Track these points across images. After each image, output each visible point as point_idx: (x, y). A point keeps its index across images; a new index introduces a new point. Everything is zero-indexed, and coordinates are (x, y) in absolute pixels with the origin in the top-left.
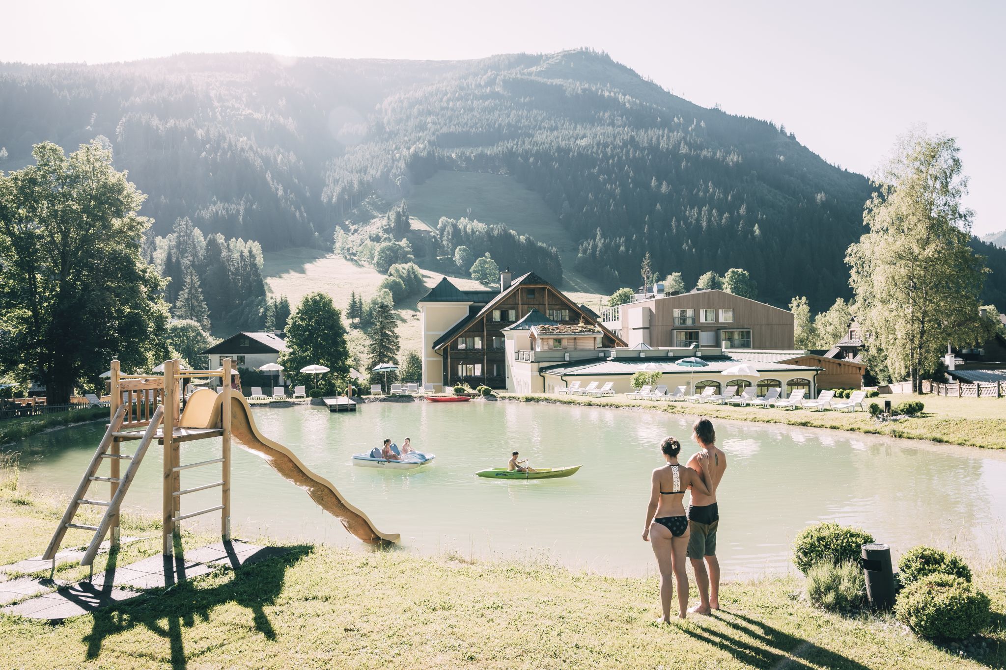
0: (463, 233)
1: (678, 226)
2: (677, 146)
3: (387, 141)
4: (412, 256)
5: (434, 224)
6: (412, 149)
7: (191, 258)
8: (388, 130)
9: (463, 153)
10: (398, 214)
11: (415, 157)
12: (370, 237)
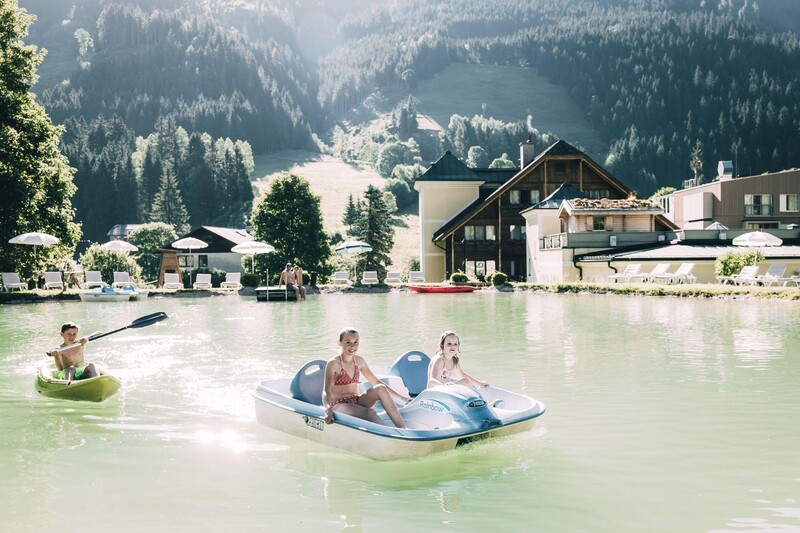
0: (477, 132)
1: (727, 121)
2: (725, 30)
3: (393, 33)
4: (420, 158)
5: (444, 123)
6: (421, 40)
7: (172, 159)
8: (393, 20)
9: (478, 43)
10: (405, 113)
11: (424, 48)
12: (373, 138)
